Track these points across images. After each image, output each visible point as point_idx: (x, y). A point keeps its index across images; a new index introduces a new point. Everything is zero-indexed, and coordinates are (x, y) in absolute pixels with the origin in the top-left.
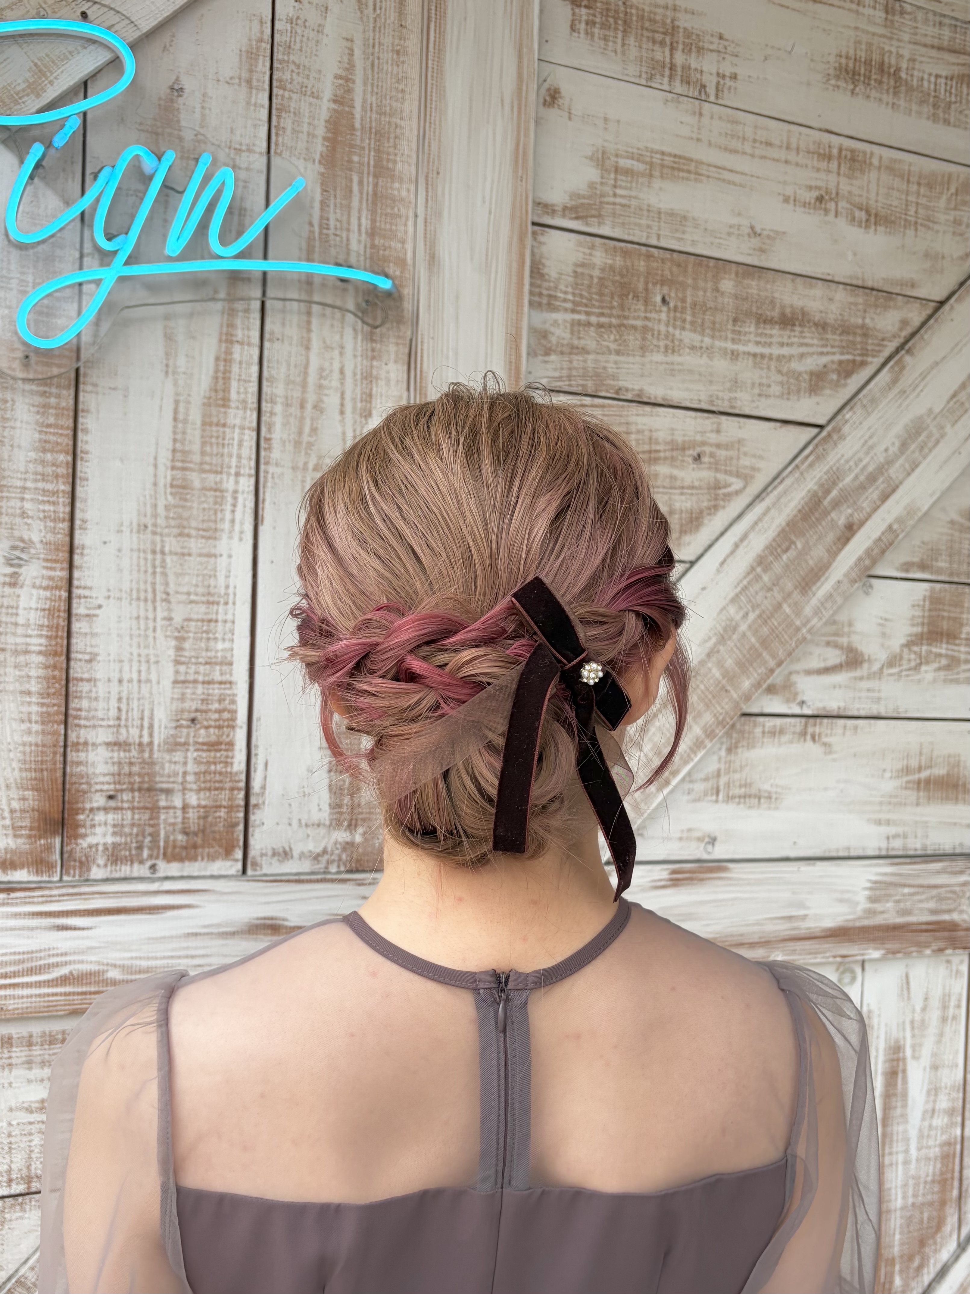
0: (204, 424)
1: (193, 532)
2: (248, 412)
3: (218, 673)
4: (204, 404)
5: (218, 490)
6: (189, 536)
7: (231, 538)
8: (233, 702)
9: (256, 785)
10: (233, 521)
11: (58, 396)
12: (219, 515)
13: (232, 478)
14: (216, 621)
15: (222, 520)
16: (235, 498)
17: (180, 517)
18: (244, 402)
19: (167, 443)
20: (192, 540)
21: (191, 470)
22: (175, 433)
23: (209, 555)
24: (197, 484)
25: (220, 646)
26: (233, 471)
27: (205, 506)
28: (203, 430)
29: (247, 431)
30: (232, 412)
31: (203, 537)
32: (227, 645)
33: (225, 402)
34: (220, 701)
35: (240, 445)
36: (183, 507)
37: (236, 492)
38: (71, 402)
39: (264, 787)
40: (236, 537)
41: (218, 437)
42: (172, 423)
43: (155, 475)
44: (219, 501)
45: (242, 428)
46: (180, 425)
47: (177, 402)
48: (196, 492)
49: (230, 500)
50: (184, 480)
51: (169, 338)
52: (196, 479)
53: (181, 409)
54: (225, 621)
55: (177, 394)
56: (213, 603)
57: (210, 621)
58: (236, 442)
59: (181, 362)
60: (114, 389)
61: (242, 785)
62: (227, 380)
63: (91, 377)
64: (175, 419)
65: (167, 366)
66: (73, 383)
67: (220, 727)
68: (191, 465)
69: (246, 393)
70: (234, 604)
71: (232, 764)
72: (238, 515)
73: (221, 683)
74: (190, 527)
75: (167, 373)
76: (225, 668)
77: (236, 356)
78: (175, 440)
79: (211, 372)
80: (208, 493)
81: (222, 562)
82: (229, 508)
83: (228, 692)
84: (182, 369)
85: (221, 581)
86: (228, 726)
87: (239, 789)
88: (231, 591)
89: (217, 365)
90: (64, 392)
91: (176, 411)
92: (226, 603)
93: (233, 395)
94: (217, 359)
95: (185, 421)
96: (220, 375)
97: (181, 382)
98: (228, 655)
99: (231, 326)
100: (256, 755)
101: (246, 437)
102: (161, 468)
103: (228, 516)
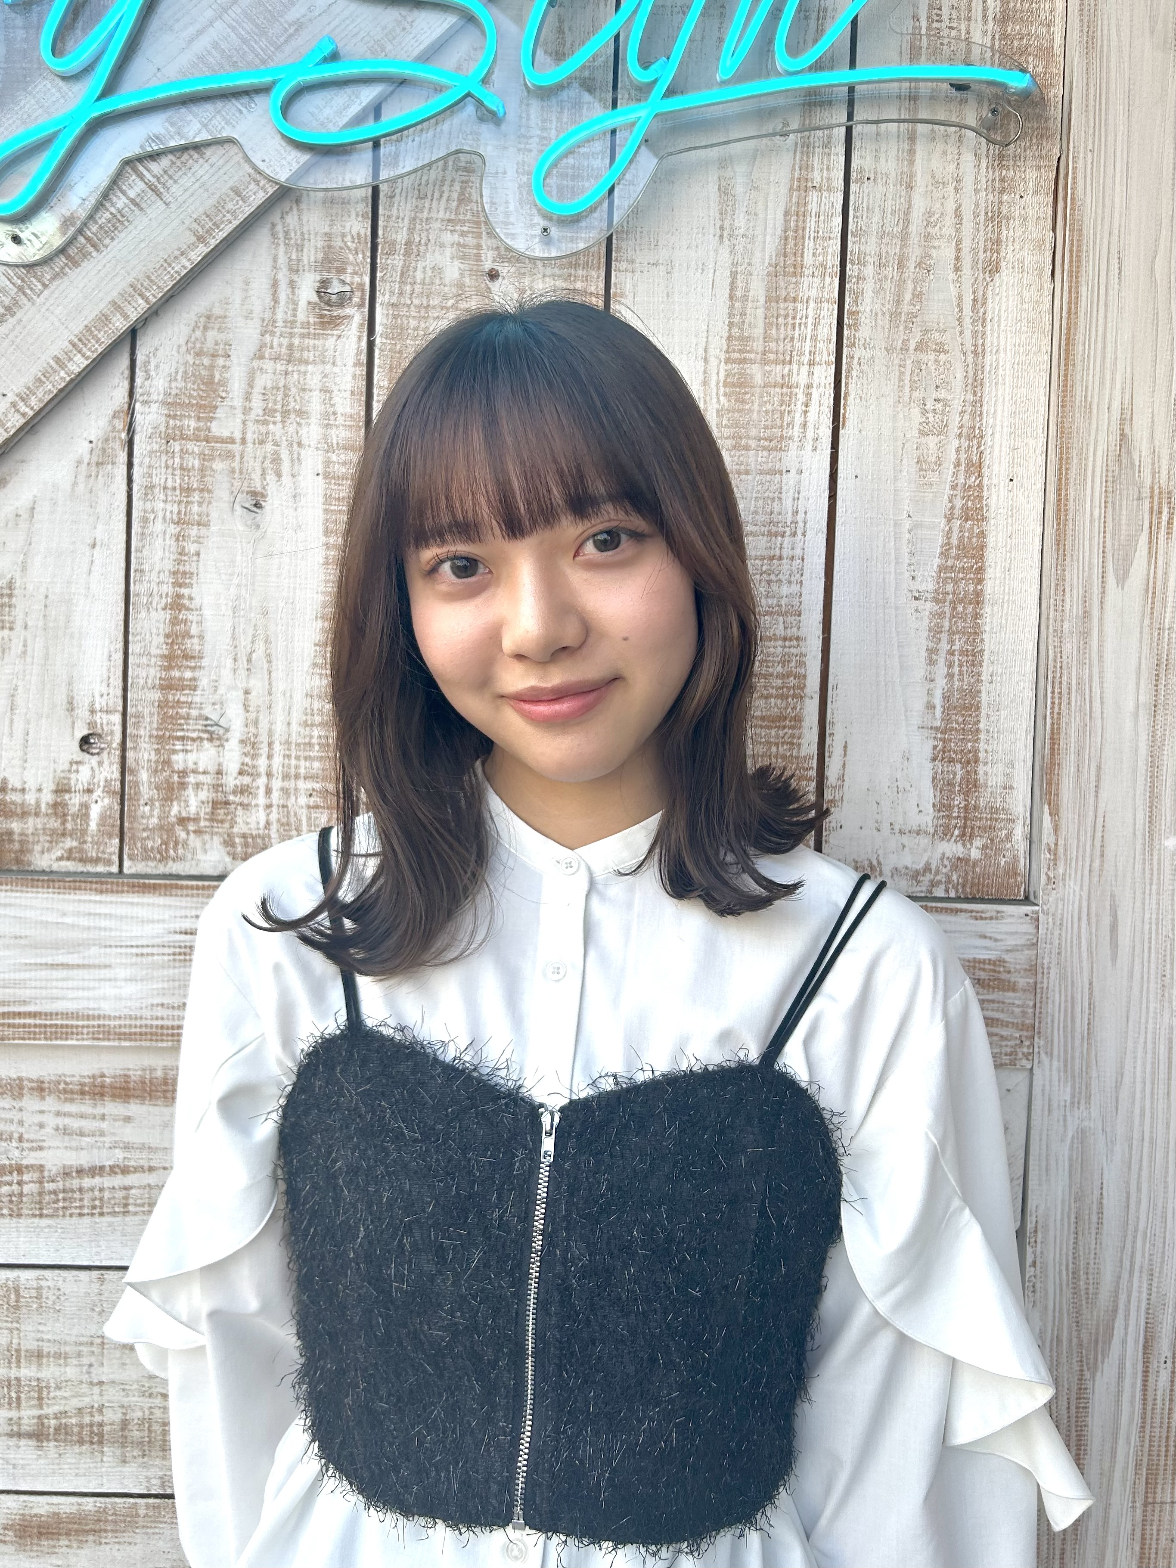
0: (768, 300)
1: (753, 443)
2: (828, 280)
3: (781, 626)
4: (768, 274)
5: (786, 384)
6: (747, 448)
7: (802, 448)
8: (801, 664)
9: (832, 774)
10: (804, 425)
11: (586, 279)
13: (805, 369)
14: (781, 558)
15: (791, 424)
16: (809, 395)
17: (736, 425)
18: (823, 266)
19: (721, 328)
20: (751, 453)
21: (752, 362)
22: (730, 315)
23: (773, 472)
24: (758, 379)
25: (785, 590)
26: (806, 359)
27: (769, 407)
28: (767, 309)
29: (825, 305)
30: (806, 281)
31: (764, 448)
32: (795, 588)
33: (797, 270)
34: (784, 662)
35: (816, 325)
36: (740, 411)
37: (809, 386)
39: (842, 778)
40: (809, 447)
41: (786, 317)
42: (728, 303)
43: (705, 372)
44: (787, 400)
45: (819, 301)
46: (737, 305)
47: (734, 275)
48: (758, 390)
49: (801, 398)
50: (742, 375)
51: (725, 192)
52: (756, 373)
53: (739, 283)
54: (792, 558)
55: (735, 264)
56: (776, 535)
57: (772, 558)
58: (810, 321)
59: (741, 220)
60: (655, 264)
62: (800, 239)
63: (627, 249)
64: (731, 297)
65: (722, 228)
66: (603, 261)
67: (784, 697)
68: (752, 356)
69: (825, 253)
70: (804, 534)
71: (799, 745)
72: (812, 416)
73: (785, 639)
74: (748, 437)
75: (721, 236)
76: (790, 619)
77: (813, 207)
78: (731, 325)
79: (779, 232)
80: (772, 390)
81: (790, 480)
82: (800, 408)
83: (793, 650)
84: (742, 231)
85: (788, 504)
86: (794, 696)
88: (800, 517)
89: (787, 222)
90: (593, 273)
91: (733, 287)
92: (794, 534)
93: (808, 259)
94: (787, 213)
95: (745, 298)
96: (791, 234)
97: (739, 248)
98: (796, 602)
99: (806, 167)
100: (832, 734)
101: (824, 313)
102: (713, 362)
103: (798, 419)
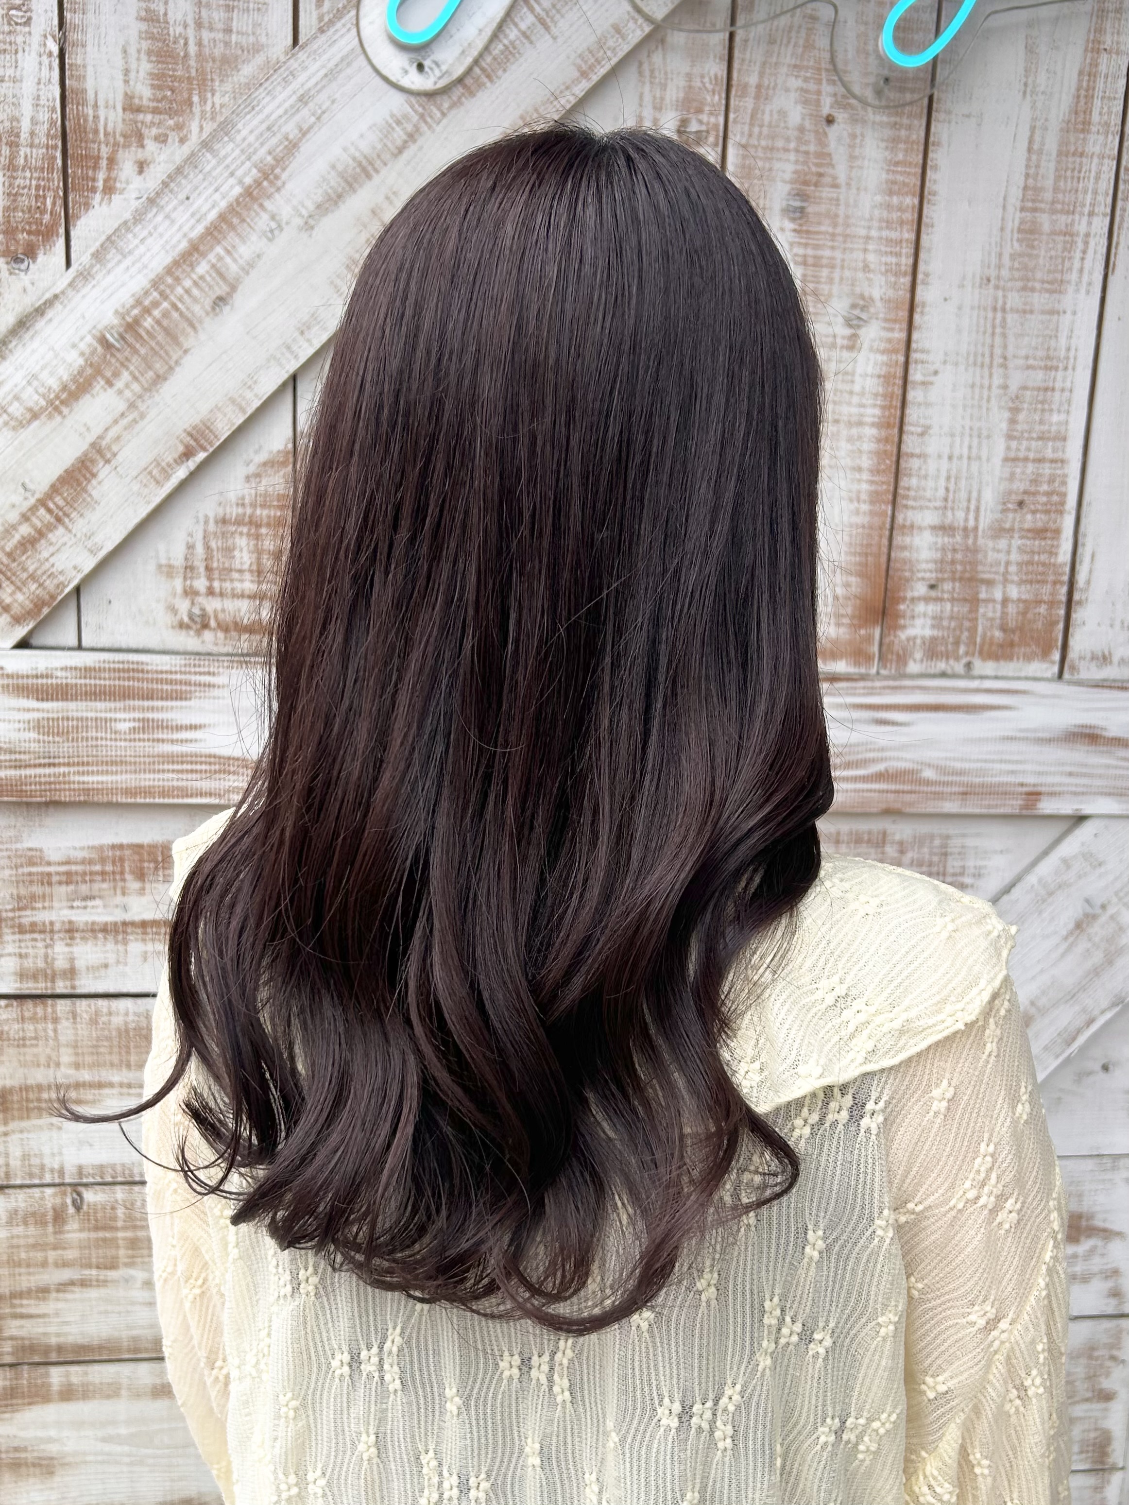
0: (1060, 154)
1: (1038, 285)
2: (1110, 137)
3: (1050, 450)
4: (1062, 130)
5: (1069, 233)
6: (1033, 290)
7: (1077, 291)
8: (1064, 483)
9: (1081, 578)
10: (1081, 270)
11: (909, 128)
12: (1067, 264)
13: (1085, 219)
14: (1053, 389)
15: (1070, 269)
16: (1086, 243)
17: (1025, 268)
18: (1107, 124)
19: (1019, 179)
20: (1036, 295)
21: (1043, 211)
22: (1028, 166)
23: (1053, 312)
24: (1046, 227)
25: (1055, 418)
26: (1086, 210)
27: (1053, 253)
28: (1058, 162)
29: (1106, 161)
30: (1092, 137)
31: (1047, 291)
32: (1063, 417)
33: (1085, 127)
34: (1051, 481)
35: (1097, 178)
36: (1030, 256)
37: (1087, 235)
38: (922, 134)
39: (1088, 582)
40: (1083, 291)
41: (1073, 170)
42: (1026, 154)
43: (1003, 219)
44: (1069, 247)
45: (1102, 157)
46: (1034, 157)
47: (1033, 129)
48: (1044, 237)
49: (1080, 245)
50: (1034, 222)
51: (1030, 50)
52: (1045, 221)
53: (1037, 138)
54: (1063, 390)
55: (1034, 119)
56: (1051, 368)
57: (1046, 389)
58: (1093, 174)
59: (1042, 79)
60: (968, 116)
61: (1066, 578)
62: (1089, 98)
63: (945, 101)
64: (1030, 150)
65: (1026, 84)
66: (925, 111)
67: (1047, 512)
68: (1043, 206)
69: (1110, 113)
70: (1074, 369)
71: (1056, 554)
72: (1088, 264)
73: (1053, 461)
74: (1034, 280)
75: (1025, 93)
76: (1059, 444)
77: (1103, 68)
78: (1027, 176)
79: (1073, 90)
80: (1056, 238)
81: (1066, 319)
82: (1078, 255)
83: (1059, 472)
84: (1042, 88)
85: (1063, 342)
86: (1057, 511)
87: (1062, 583)
88: (1072, 354)
89: (1080, 81)
90: (916, 122)
91: (1031, 141)
92: (1066, 369)
93: (1095, 117)
94: (1081, 73)
95: (1040, 152)
96: (1083, 93)
97: (1039, 105)
98: (1063, 429)
99: (1100, 30)
100: (1084, 545)
101: (1105, 168)
102: (1010, 209)
103: (1077, 264)
